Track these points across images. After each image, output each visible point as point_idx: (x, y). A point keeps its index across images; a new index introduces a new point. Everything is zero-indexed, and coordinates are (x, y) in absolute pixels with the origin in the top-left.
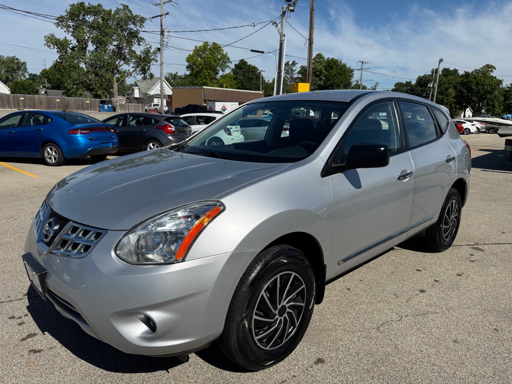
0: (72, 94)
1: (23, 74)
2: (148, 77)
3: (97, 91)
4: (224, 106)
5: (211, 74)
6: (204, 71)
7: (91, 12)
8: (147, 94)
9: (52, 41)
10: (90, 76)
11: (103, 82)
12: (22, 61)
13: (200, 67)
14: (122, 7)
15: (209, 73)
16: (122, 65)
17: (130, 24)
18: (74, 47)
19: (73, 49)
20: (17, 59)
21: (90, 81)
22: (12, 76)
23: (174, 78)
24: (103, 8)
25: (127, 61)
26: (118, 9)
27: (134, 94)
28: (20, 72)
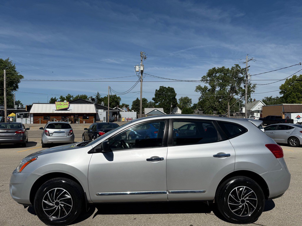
0: (206, 113)
1: (190, 104)
2: (249, 101)
3: (219, 111)
4: (298, 116)
5: (299, 95)
6: (293, 93)
7: (219, 71)
8: (250, 110)
9: (199, 88)
10: (216, 103)
11: (222, 105)
12: (190, 99)
13: (290, 91)
14: (235, 66)
15: (296, 94)
16: (234, 96)
17: (239, 74)
18: (210, 89)
19: (209, 90)
20: (188, 98)
21: (215, 105)
22: (185, 106)
23: (269, 100)
24: (225, 68)
25: (237, 93)
26: (233, 67)
27: (242, 111)
28: (189, 104)
